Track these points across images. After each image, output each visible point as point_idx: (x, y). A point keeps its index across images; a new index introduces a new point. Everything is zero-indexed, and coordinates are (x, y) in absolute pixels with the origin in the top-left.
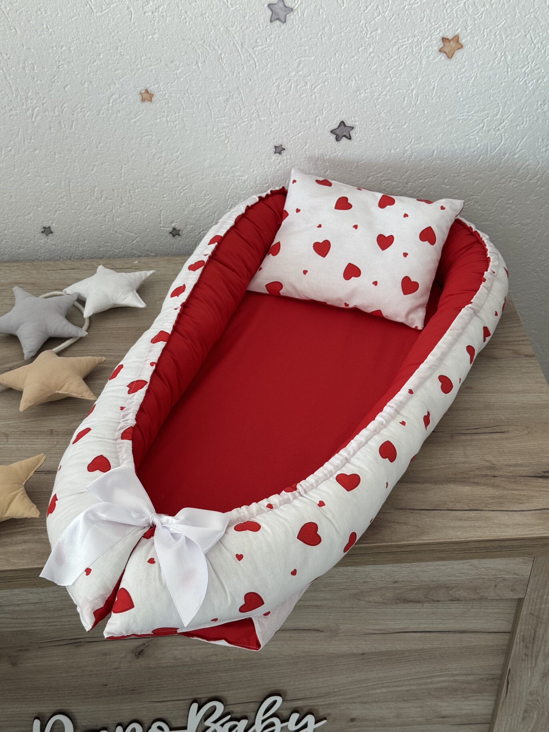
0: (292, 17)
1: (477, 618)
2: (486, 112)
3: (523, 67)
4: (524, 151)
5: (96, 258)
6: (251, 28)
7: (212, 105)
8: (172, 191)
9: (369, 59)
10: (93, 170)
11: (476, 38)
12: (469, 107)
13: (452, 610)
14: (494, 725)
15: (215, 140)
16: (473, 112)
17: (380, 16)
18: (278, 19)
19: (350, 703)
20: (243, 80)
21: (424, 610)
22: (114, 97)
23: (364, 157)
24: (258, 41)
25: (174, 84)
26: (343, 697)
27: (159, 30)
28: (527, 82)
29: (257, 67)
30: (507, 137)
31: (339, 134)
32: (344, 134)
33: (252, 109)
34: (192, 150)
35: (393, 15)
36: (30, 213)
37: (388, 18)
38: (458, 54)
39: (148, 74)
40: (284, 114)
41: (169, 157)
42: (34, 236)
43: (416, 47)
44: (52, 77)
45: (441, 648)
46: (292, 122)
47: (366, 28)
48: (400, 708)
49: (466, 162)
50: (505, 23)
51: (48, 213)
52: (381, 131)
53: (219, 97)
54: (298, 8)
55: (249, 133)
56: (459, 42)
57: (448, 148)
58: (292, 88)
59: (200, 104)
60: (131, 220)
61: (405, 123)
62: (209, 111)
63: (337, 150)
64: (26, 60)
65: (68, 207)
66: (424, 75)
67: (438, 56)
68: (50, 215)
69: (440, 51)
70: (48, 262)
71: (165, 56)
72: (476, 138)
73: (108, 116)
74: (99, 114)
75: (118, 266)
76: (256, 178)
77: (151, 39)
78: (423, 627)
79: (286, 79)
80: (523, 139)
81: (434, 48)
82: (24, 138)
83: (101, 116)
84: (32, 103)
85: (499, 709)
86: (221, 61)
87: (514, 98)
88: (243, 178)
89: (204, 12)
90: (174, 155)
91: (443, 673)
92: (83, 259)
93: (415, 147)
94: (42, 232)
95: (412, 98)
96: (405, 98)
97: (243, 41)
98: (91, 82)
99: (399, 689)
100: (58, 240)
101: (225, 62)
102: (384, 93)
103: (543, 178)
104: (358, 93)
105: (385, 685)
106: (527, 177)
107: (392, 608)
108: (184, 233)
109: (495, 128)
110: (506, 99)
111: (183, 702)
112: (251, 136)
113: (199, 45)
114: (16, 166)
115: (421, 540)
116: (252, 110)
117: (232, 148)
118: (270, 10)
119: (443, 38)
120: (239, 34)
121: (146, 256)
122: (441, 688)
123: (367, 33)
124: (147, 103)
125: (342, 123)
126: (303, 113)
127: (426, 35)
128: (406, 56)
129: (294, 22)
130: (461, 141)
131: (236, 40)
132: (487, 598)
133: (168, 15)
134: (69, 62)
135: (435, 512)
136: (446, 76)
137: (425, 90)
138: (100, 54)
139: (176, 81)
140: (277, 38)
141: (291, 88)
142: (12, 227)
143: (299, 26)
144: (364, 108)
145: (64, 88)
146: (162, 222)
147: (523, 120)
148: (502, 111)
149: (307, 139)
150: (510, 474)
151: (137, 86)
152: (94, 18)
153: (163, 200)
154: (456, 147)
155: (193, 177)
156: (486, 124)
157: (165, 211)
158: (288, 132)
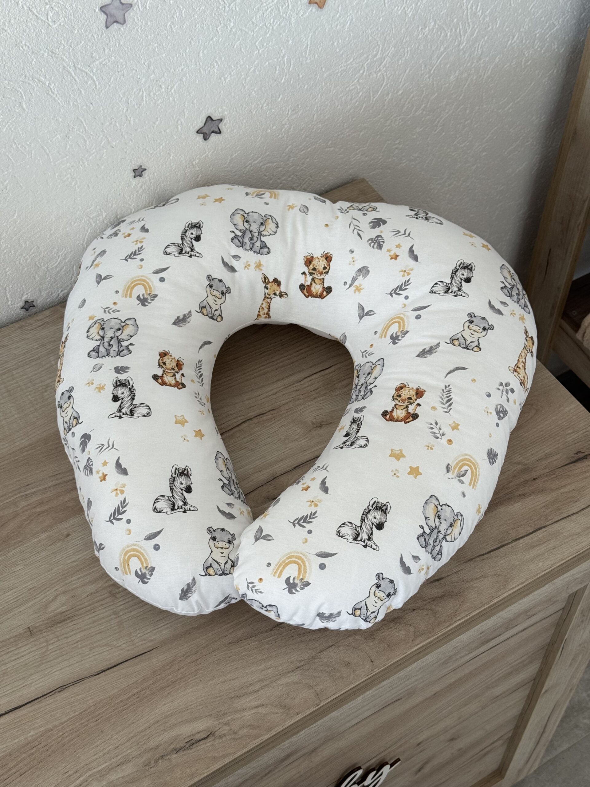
0: (132, 14)
2: (365, 56)
4: (407, 84)
6: (83, 42)
7: (48, 148)
8: (15, 262)
9: (231, 36)
12: (348, 55)
15: (59, 186)
16: (352, 60)
18: (116, 22)
20: (82, 108)
23: (237, 149)
24: (95, 54)
28: (406, 9)
29: (97, 87)
30: (389, 75)
31: (207, 132)
32: (212, 130)
33: (99, 137)
34: (32, 208)
40: (139, 130)
46: (149, 136)
49: (349, 116)
52: (254, 113)
53: (56, 135)
55: (100, 165)
57: (328, 107)
59: (33, 152)
61: (280, 96)
62: (46, 156)
63: (207, 150)
66: (295, 35)
67: (308, 10)
69: (310, 2)
72: (356, 87)
79: (135, 90)
80: (405, 72)
81: (303, 2)
86: (50, 93)
87: (394, 31)
89: (19, 41)
90: (10, 221)
93: (293, 117)
95: (285, 65)
96: (276, 68)
97: (75, 60)
101: (56, 92)
102: (252, 69)
103: (428, 106)
104: (223, 78)
106: (411, 110)
108: (39, 302)
109: (377, 69)
110: (385, 35)
112: (103, 167)
113: (18, 83)
117: (82, 189)
118: (103, 13)
120: (69, 53)
123: (224, 7)
125: (209, 118)
126: (161, 122)
128: (272, 20)
129: (136, 20)
130: (342, 95)
131: (66, 63)
136: (319, 29)
137: (298, 52)
140: (117, 45)
141: (143, 98)
143: (142, 23)
144: (231, 94)
146: (10, 299)
147: (404, 51)
148: (382, 49)
149: (170, 150)
153: (6, 275)
154: (337, 104)
155: (38, 237)
156: (366, 68)
157: (11, 287)
158: (147, 149)
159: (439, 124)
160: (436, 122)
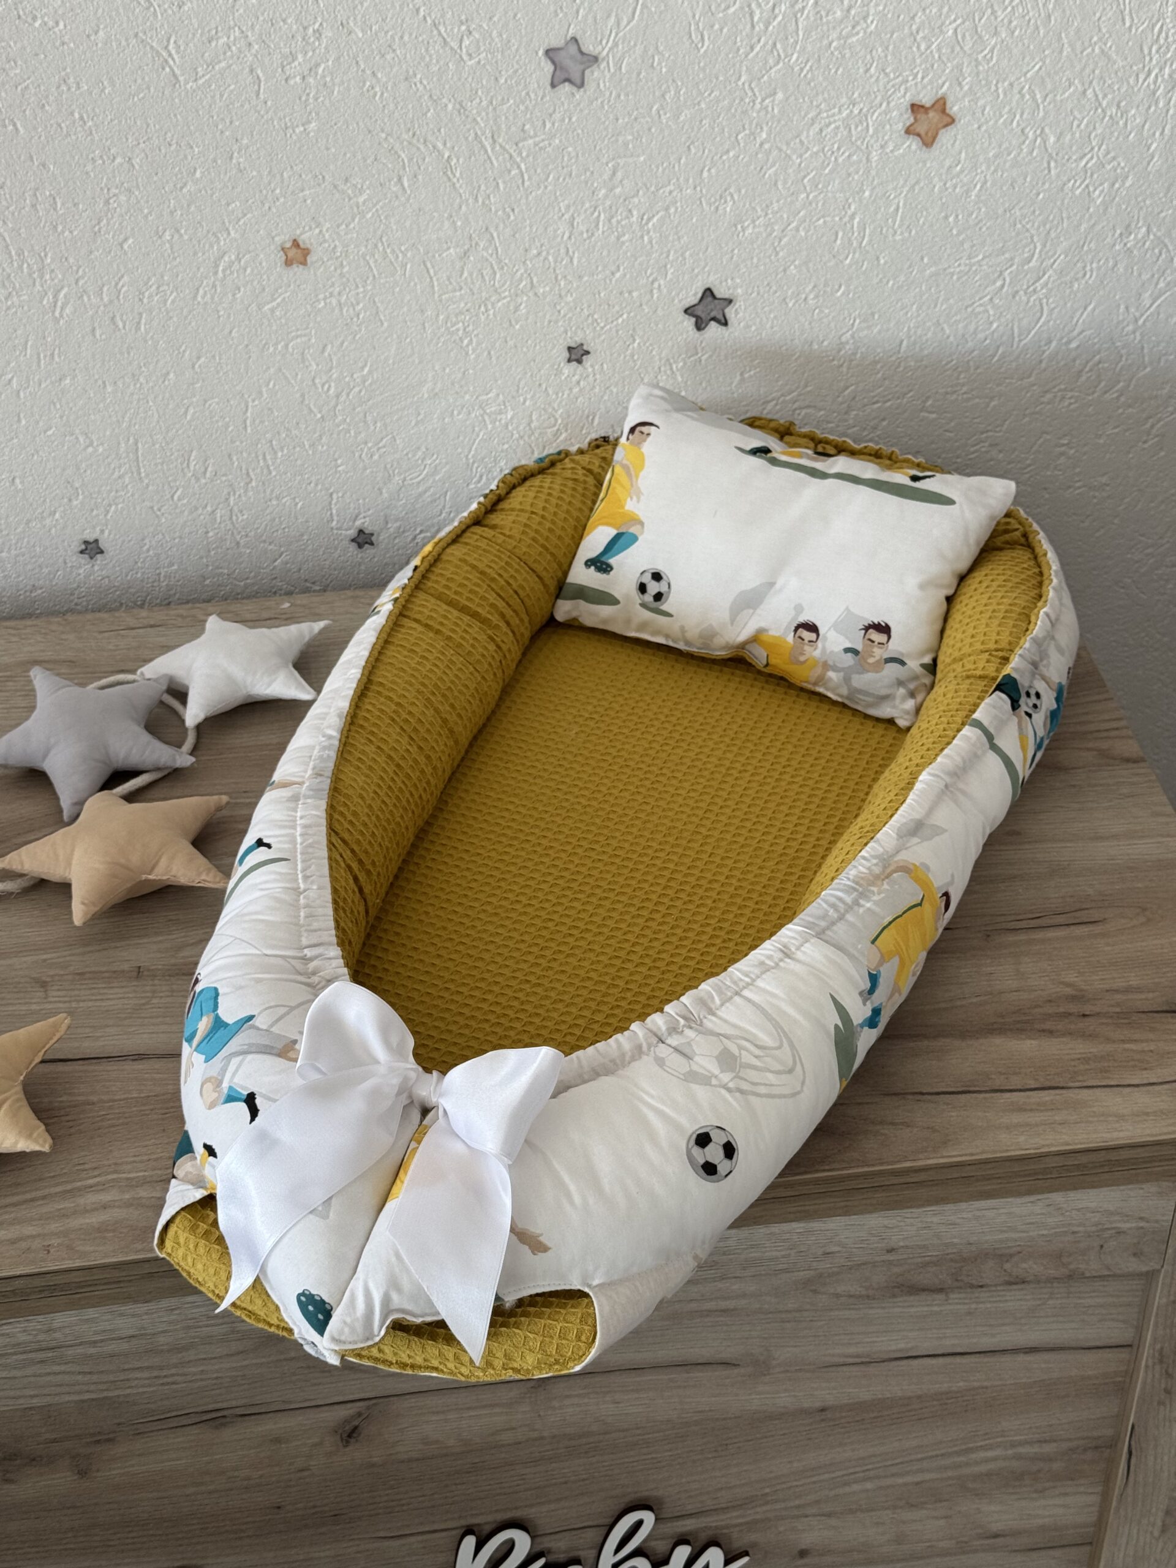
0: (596, 74)
1: (1061, 1319)
2: (1007, 255)
3: (1081, 158)
4: (1088, 333)
5: (195, 601)
6: (511, 101)
7: (433, 267)
8: (353, 452)
9: (760, 156)
10: (186, 413)
11: (981, 103)
12: (974, 245)
13: (1009, 1304)
14: (1102, 1546)
15: (442, 340)
16: (980, 257)
17: (781, 64)
18: (568, 80)
19: (798, 1517)
20: (496, 211)
21: (951, 1307)
22: (226, 258)
23: (756, 363)
24: (527, 127)
25: (352, 226)
26: (783, 1505)
27: (317, 114)
28: (1091, 189)
29: (527, 183)
30: (1053, 306)
31: (703, 316)
32: (713, 314)
33: (517, 270)
34: (394, 364)
35: (808, 61)
36: (55, 512)
37: (797, 69)
38: (945, 137)
39: (297, 206)
40: (586, 278)
41: (347, 379)
42: (65, 563)
43: (857, 127)
44: (94, 222)
45: (986, 1388)
46: (602, 295)
47: (753, 91)
48: (904, 1522)
49: (968, 361)
50: (1040, 68)
51: (92, 510)
52: (790, 305)
53: (449, 248)
54: (608, 55)
55: (513, 323)
56: (948, 111)
57: (930, 335)
58: (601, 226)
59: (409, 266)
60: (268, 517)
61: (840, 287)
62: (428, 280)
63: (699, 350)
64: (37, 189)
65: (136, 496)
66: (875, 182)
67: (903, 144)
68: (97, 515)
69: (908, 131)
70: (98, 615)
71: (332, 167)
72: (987, 311)
73: (216, 299)
74: (195, 297)
75: (248, 616)
76: (531, 416)
77: (301, 133)
78: (949, 1345)
79: (587, 205)
80: (1085, 309)
81: (895, 127)
82: (39, 355)
83: (199, 299)
84: (53, 280)
85: (1112, 1511)
86: (449, 173)
87: (1065, 225)
88: (503, 416)
89: (411, 73)
90: (355, 376)
91: (991, 1441)
92: (169, 604)
93: (861, 335)
94: (82, 552)
95: (853, 233)
96: (837, 233)
97: (494, 128)
98: (178, 231)
99: (900, 1481)
100: (114, 566)
101: (458, 175)
102: (794, 225)
103: (1132, 387)
104: (739, 227)
105: (872, 1473)
106: (1096, 387)
107: (884, 1308)
108: (382, 538)
109: (1028, 287)
110: (1048, 226)
111: (444, 1534)
112: (517, 327)
113: (402, 143)
114: (22, 415)
115: (943, 1157)
116: (519, 274)
117: (478, 356)
118: (549, 62)
119: (913, 106)
120: (487, 114)
121: (305, 592)
122: (989, 1475)
123: (754, 101)
124: (297, 269)
125: (708, 293)
126: (625, 275)
127: (879, 98)
128: (836, 146)
129: (602, 85)
130: (958, 317)
131: (480, 129)
132: (1083, 1274)
133: (337, 81)
134: (129, 190)
135: (968, 1096)
136: (922, 184)
137: (879, 216)
138: (195, 170)
139: (357, 220)
140: (567, 120)
141: (598, 225)
142: (16, 544)
143: (611, 93)
144: (752, 258)
145: (121, 245)
146: (335, 518)
147: (1084, 268)
148: (1040, 252)
149: (634, 330)
150: (1118, 1010)
151: (273, 234)
152: (180, 94)
153: (336, 472)
154: (948, 332)
155: (397, 420)
156: (1008, 280)
157: (340, 494)
158: (596, 316)
159: (1154, 431)
160: (1148, 425)
